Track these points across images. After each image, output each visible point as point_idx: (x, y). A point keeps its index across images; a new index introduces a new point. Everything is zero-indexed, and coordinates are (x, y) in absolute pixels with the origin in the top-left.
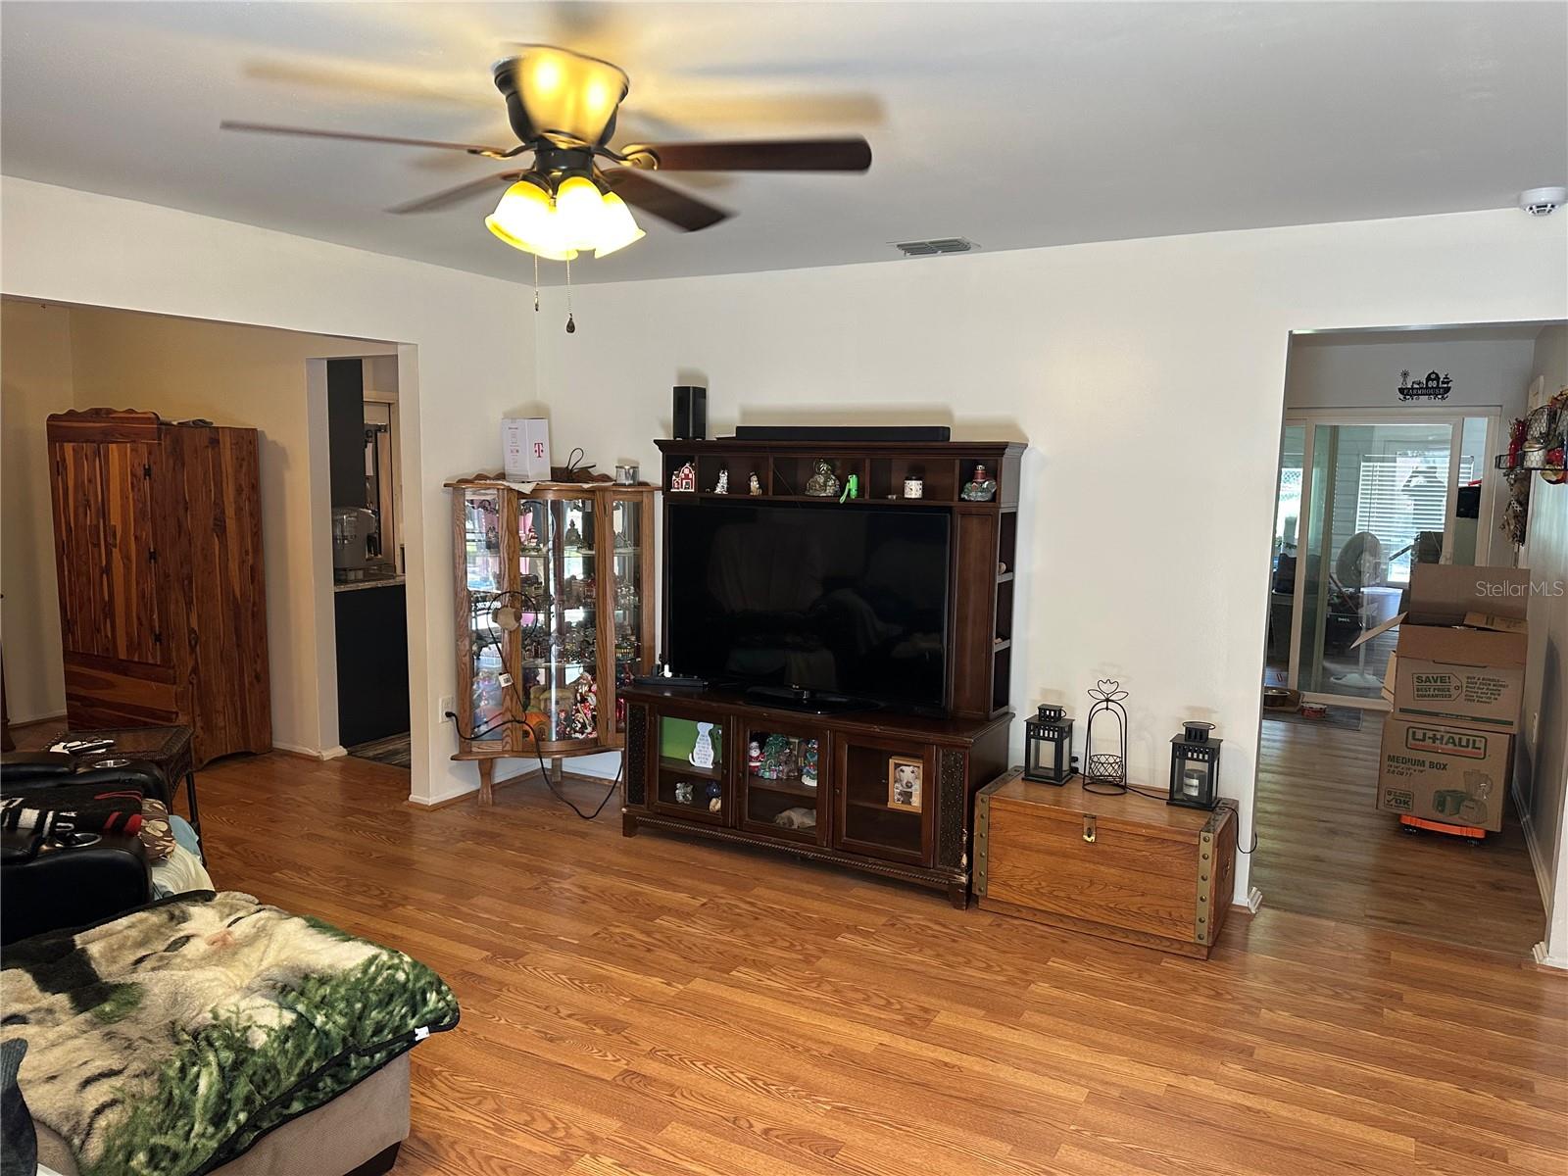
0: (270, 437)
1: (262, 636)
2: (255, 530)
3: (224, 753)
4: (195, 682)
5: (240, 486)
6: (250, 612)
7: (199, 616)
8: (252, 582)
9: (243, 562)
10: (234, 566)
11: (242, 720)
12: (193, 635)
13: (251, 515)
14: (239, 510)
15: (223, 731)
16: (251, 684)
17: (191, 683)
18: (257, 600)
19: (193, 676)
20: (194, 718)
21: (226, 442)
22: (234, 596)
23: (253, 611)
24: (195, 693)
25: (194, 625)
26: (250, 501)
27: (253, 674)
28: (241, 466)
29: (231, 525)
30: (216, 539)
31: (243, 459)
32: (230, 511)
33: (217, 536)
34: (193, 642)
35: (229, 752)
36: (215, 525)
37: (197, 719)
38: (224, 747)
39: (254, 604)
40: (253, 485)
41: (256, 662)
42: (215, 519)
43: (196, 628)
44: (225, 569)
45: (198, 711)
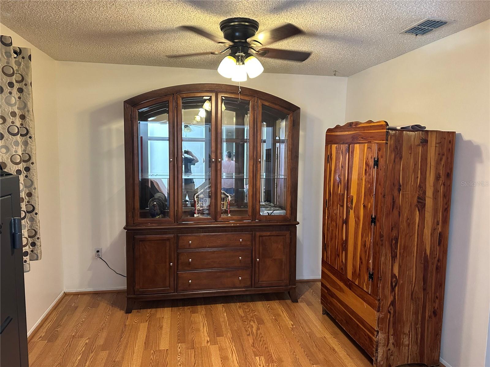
0: (466, 137)
1: (441, 285)
2: (446, 207)
3: (406, 362)
4: (392, 312)
5: (439, 174)
6: (435, 266)
7: (400, 267)
8: (439, 244)
9: (434, 230)
10: (427, 232)
11: (421, 342)
12: (394, 279)
13: (444, 196)
14: (436, 192)
15: (407, 348)
16: (430, 317)
17: (390, 312)
18: (441, 258)
19: (391, 307)
20: (388, 336)
21: (433, 141)
22: (425, 253)
23: (437, 265)
24: (391, 319)
25: (396, 272)
26: (444, 185)
27: (433, 310)
28: (441, 160)
29: (429, 202)
30: (418, 212)
31: (443, 155)
32: (429, 193)
33: (419, 210)
34: (394, 284)
35: (409, 363)
36: (418, 202)
37: (391, 338)
38: (406, 359)
39: (438, 261)
40: (448, 173)
41: (435, 302)
42: (418, 198)
43: (397, 275)
44: (421, 235)
45: (392, 332)
